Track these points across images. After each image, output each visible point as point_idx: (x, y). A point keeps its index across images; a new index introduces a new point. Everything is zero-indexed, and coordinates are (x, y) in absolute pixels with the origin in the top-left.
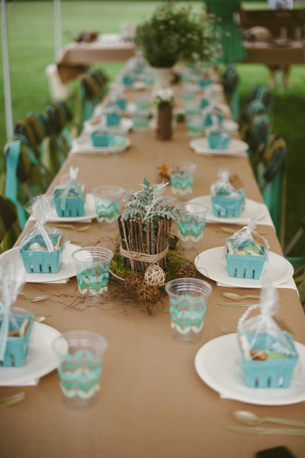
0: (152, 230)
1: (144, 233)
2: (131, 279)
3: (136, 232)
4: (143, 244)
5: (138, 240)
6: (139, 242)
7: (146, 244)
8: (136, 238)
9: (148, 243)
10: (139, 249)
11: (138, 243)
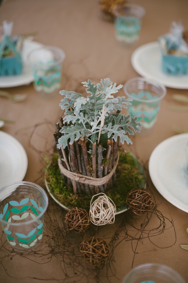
0: (99, 155)
1: (89, 155)
2: (73, 217)
3: (78, 152)
4: (88, 167)
5: (81, 161)
6: (83, 163)
7: (92, 166)
8: (79, 158)
9: (94, 166)
10: (82, 170)
11: (81, 164)
